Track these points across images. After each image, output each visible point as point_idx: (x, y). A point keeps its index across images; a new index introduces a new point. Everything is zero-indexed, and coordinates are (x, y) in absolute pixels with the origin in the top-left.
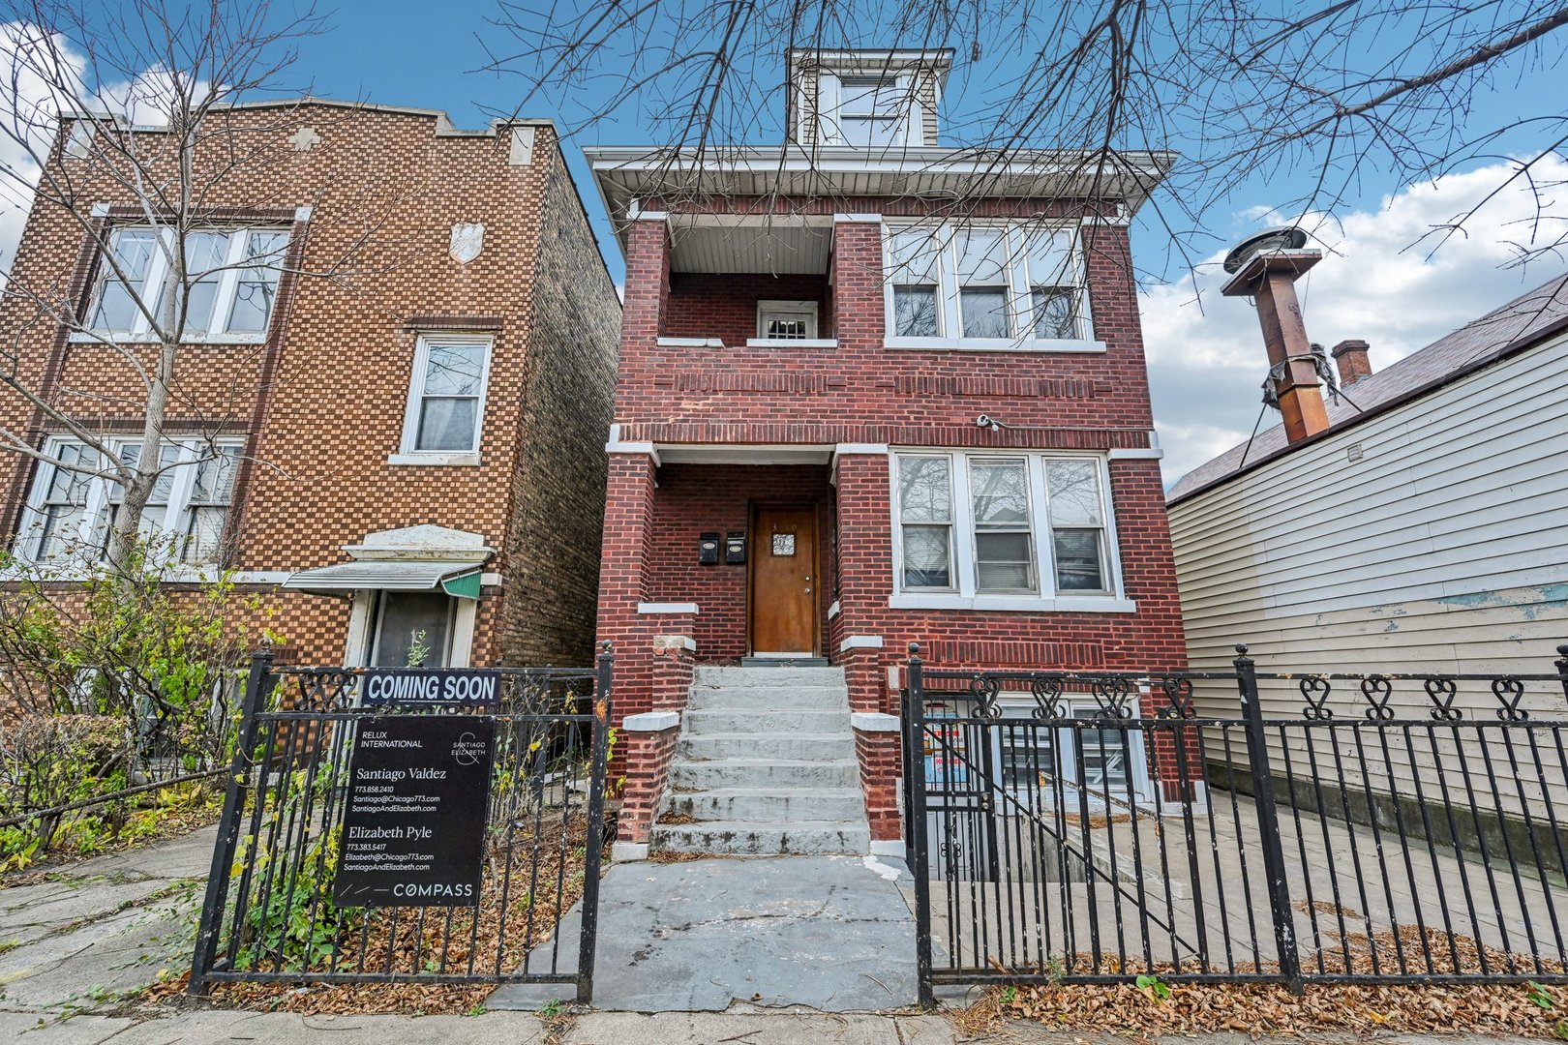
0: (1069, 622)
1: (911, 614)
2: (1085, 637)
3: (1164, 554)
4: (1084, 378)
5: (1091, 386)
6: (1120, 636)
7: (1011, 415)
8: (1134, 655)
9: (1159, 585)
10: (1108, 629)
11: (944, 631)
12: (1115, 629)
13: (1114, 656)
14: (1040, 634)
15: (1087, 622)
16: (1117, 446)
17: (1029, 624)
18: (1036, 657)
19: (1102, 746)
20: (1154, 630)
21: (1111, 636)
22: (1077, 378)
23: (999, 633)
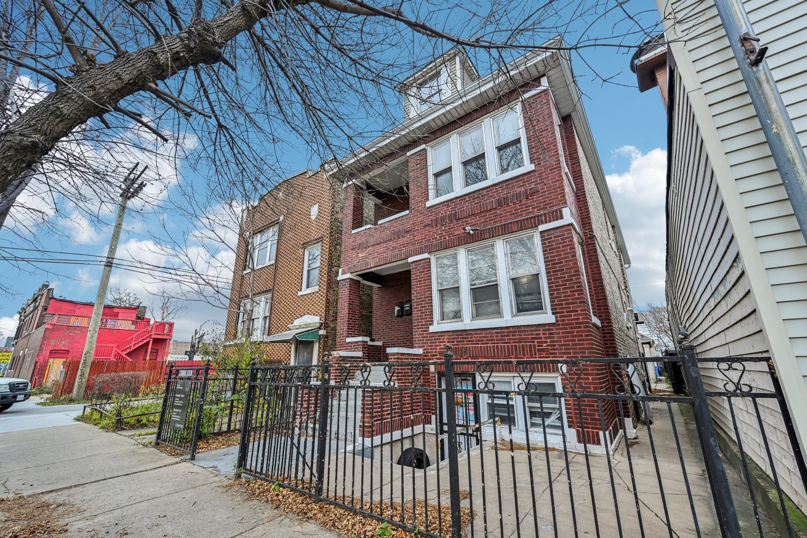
0: (516, 332)
1: (439, 334)
2: (525, 340)
3: (575, 283)
4: (522, 189)
5: (526, 192)
6: (547, 338)
7: (483, 222)
8: (556, 349)
9: (572, 303)
10: (539, 334)
11: (454, 342)
12: (544, 334)
13: (543, 350)
14: (501, 340)
15: (527, 331)
16: (542, 223)
17: (495, 335)
18: (498, 353)
19: (541, 405)
20: (569, 333)
21: (541, 338)
22: (518, 190)
23: (479, 341)
